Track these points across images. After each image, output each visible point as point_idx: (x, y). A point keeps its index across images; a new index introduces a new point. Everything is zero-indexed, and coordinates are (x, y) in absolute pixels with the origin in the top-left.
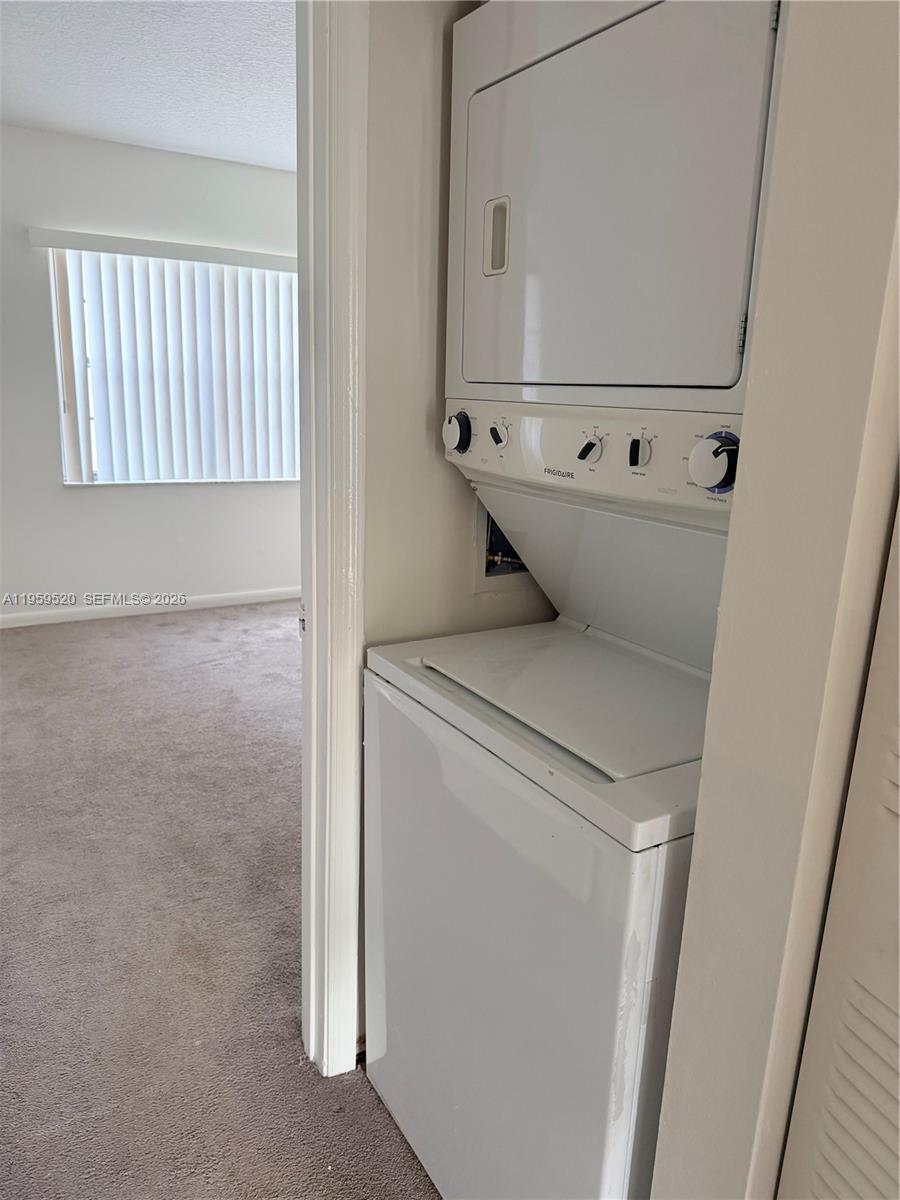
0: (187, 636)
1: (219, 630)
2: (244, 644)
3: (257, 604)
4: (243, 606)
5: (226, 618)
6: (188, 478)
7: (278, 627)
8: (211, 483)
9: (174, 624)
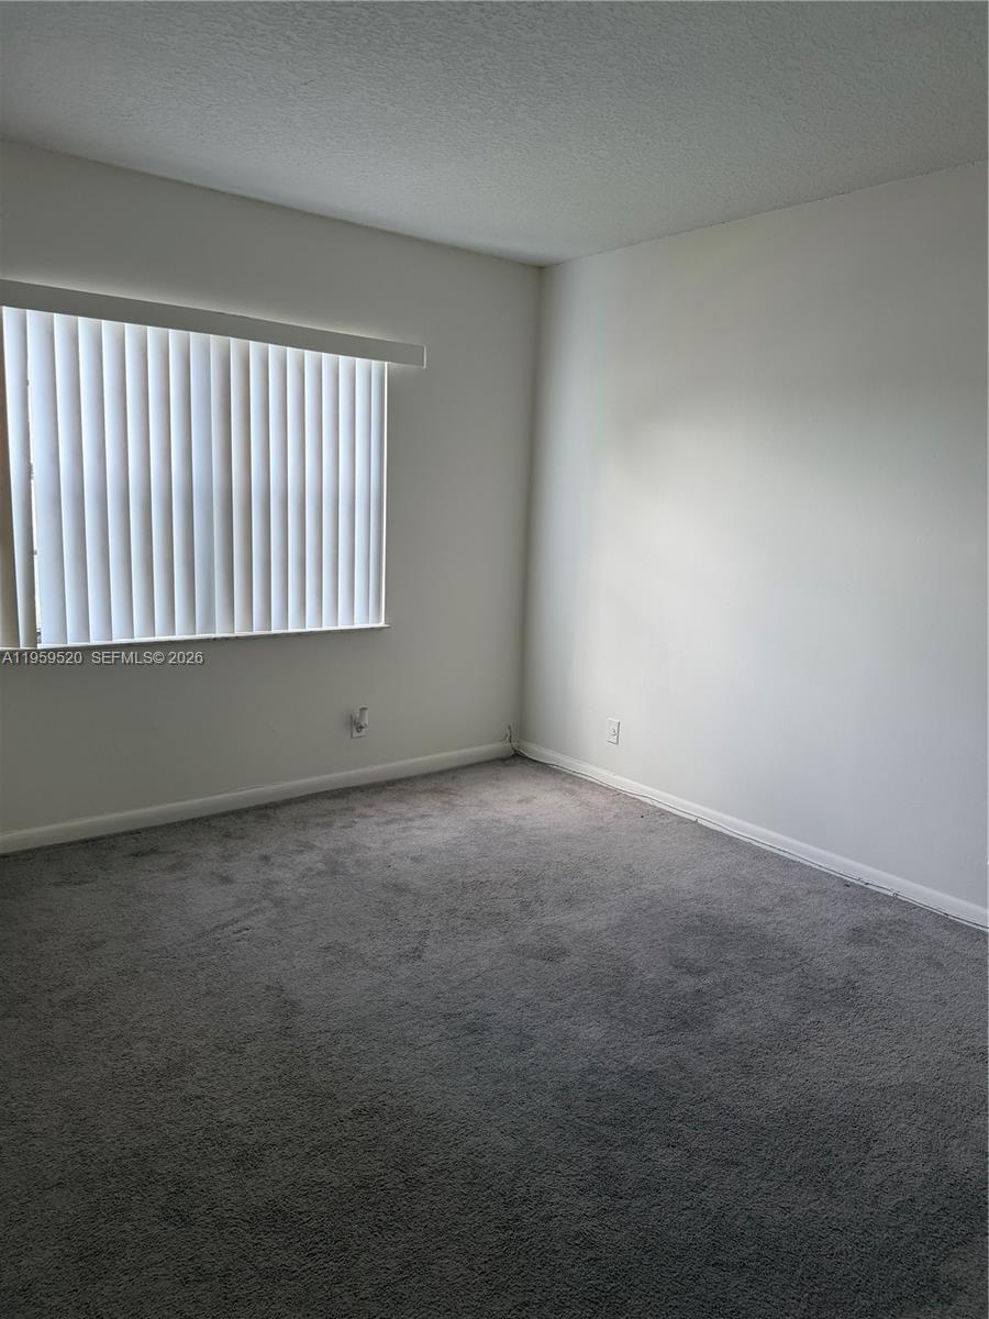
0: (180, 874)
1: (226, 859)
2: (271, 883)
3: (266, 807)
4: (247, 811)
5: (227, 836)
6: (174, 634)
7: (311, 847)
8: (208, 640)
9: (153, 851)
